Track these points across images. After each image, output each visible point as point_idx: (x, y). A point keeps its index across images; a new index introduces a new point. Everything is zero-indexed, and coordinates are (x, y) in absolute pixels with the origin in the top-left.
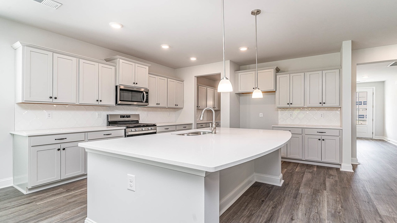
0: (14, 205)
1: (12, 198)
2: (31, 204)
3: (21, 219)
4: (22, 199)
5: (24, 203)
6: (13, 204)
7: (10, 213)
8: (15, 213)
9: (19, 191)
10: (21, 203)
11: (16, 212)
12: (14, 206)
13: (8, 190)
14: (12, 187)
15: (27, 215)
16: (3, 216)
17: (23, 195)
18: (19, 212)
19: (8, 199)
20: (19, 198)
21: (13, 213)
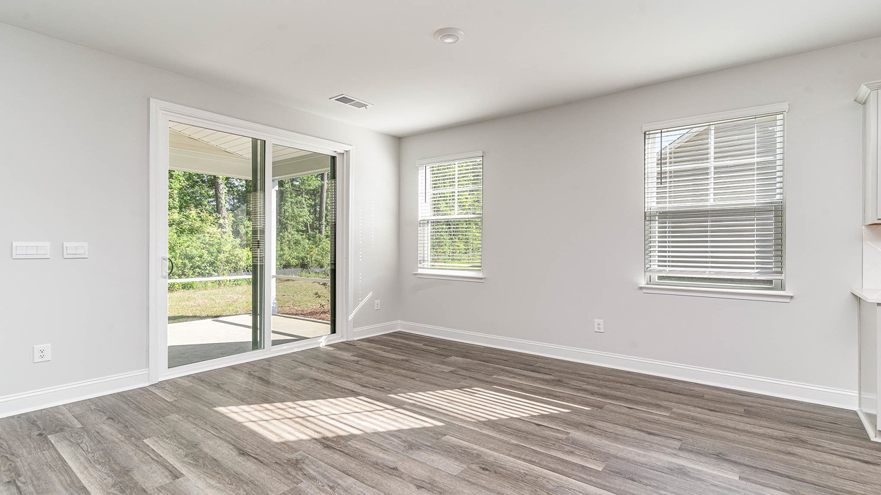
0: (835, 450)
1: (840, 433)
2: (871, 466)
3: (830, 484)
4: (859, 447)
5: (857, 457)
6: (835, 446)
7: (818, 459)
8: (828, 466)
9: (863, 428)
10: (850, 454)
11: (829, 464)
12: (834, 452)
13: (844, 415)
14: (855, 413)
15: (849, 482)
16: (804, 458)
17: (867, 439)
18: (837, 468)
19: (831, 432)
20: (855, 441)
21: (824, 463)
